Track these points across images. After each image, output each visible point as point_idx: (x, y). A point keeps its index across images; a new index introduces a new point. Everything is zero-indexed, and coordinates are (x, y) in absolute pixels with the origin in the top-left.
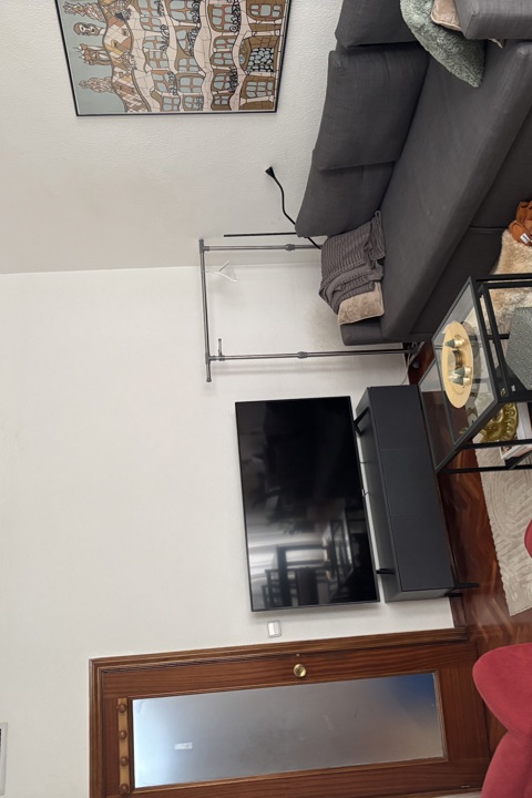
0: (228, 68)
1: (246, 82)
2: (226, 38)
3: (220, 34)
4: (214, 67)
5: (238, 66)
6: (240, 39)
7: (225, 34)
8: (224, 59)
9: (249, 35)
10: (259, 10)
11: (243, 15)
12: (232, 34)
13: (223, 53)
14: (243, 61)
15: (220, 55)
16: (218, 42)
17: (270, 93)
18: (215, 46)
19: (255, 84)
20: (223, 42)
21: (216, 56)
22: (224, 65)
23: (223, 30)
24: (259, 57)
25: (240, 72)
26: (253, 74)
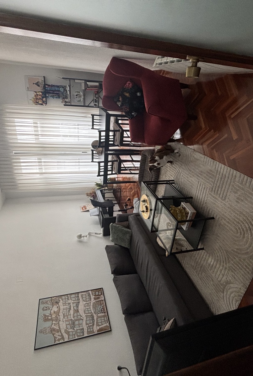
0: (90, 314)
1: (97, 319)
2: (88, 304)
3: (85, 303)
4: (86, 314)
5: (93, 313)
6: (92, 303)
7: (87, 302)
8: (88, 311)
9: (94, 301)
10: (95, 293)
11: (91, 295)
12: (89, 302)
13: (87, 309)
14: (94, 310)
15: (87, 310)
16: (86, 305)
17: (106, 322)
18: (85, 306)
19: (100, 319)
20: (87, 305)
22: (89, 313)
23: (87, 301)
24: (98, 308)
25: (94, 315)
26: (98, 315)
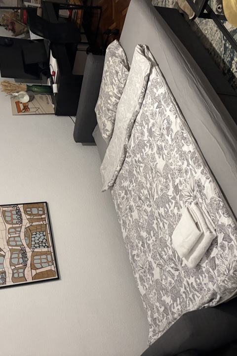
0: (19, 248)
1: (33, 256)
2: (15, 228)
3: (11, 226)
4: (10, 247)
5: (26, 246)
6: (23, 228)
7: (14, 226)
8: (14, 241)
9: (28, 225)
10: (31, 211)
11: (23, 214)
12: (18, 225)
13: (14, 237)
14: (28, 241)
16: (11, 231)
17: (50, 264)
18: (9, 233)
19: (39, 257)
20: (13, 230)
21: (11, 239)
22: (16, 245)
23: (13, 224)
24: (37, 238)
25: (28, 250)
26: (36, 250)
